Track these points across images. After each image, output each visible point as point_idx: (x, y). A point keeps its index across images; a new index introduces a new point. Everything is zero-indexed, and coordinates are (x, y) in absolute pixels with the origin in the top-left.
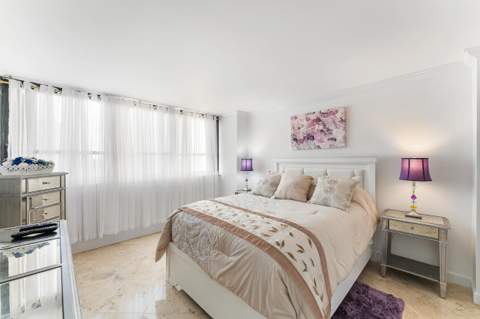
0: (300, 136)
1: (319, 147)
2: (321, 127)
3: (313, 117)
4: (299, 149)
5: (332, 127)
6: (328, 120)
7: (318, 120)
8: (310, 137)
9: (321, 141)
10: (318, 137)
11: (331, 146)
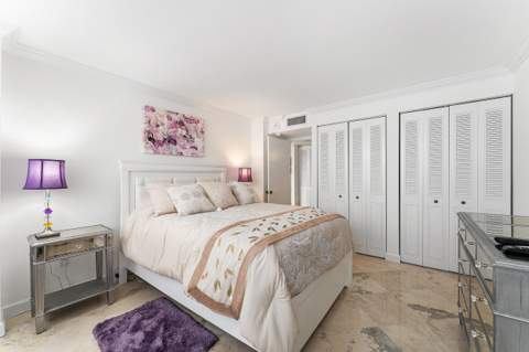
0: (159, 136)
1: (181, 154)
2: (184, 133)
3: (176, 118)
4: (156, 153)
5: (194, 136)
6: (191, 127)
7: (181, 124)
8: (171, 140)
9: (184, 148)
10: (181, 142)
11: (193, 155)
